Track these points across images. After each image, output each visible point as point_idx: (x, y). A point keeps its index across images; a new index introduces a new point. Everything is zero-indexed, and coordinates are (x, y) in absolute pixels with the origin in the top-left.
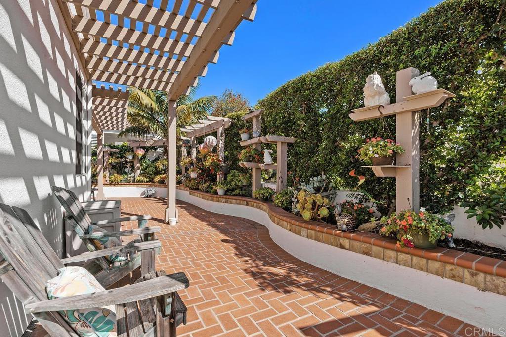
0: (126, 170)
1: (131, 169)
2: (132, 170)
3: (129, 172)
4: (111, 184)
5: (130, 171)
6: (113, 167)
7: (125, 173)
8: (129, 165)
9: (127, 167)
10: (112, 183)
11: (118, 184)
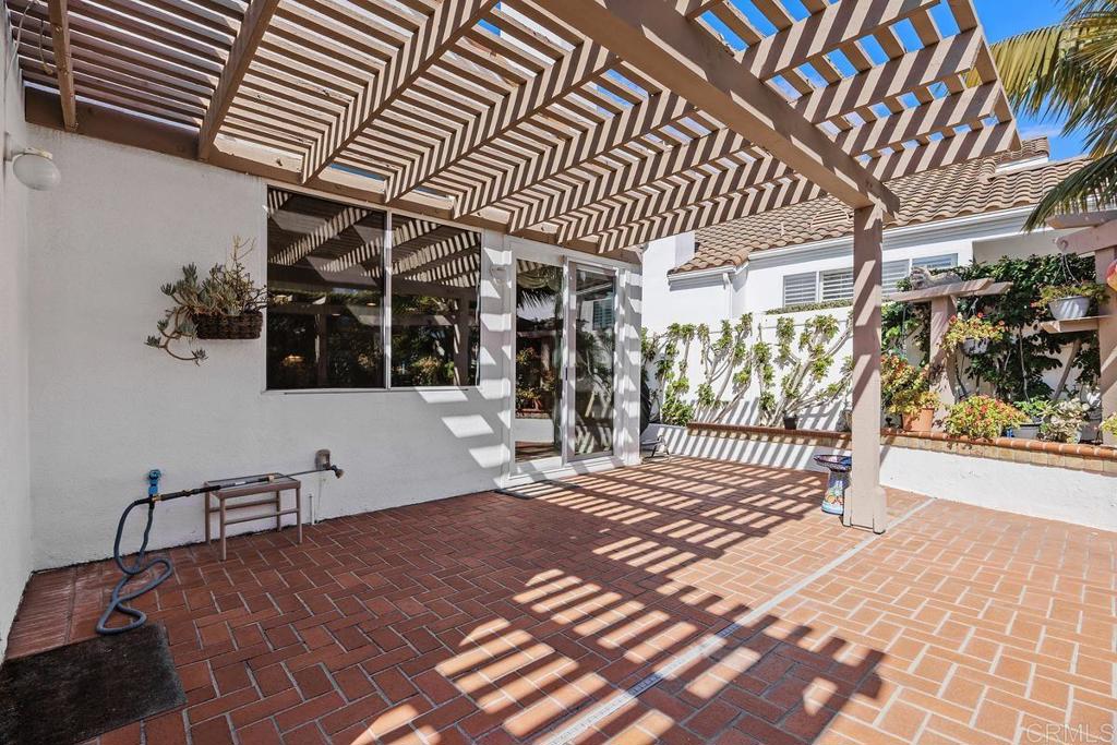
0: (1051, 377)
1: (1076, 372)
2: (1084, 377)
3: (1063, 387)
4: (953, 438)
5: (1071, 383)
6: (983, 366)
7: (1043, 391)
8: (1066, 354)
9: (1056, 363)
10: (966, 437)
11: (991, 444)
